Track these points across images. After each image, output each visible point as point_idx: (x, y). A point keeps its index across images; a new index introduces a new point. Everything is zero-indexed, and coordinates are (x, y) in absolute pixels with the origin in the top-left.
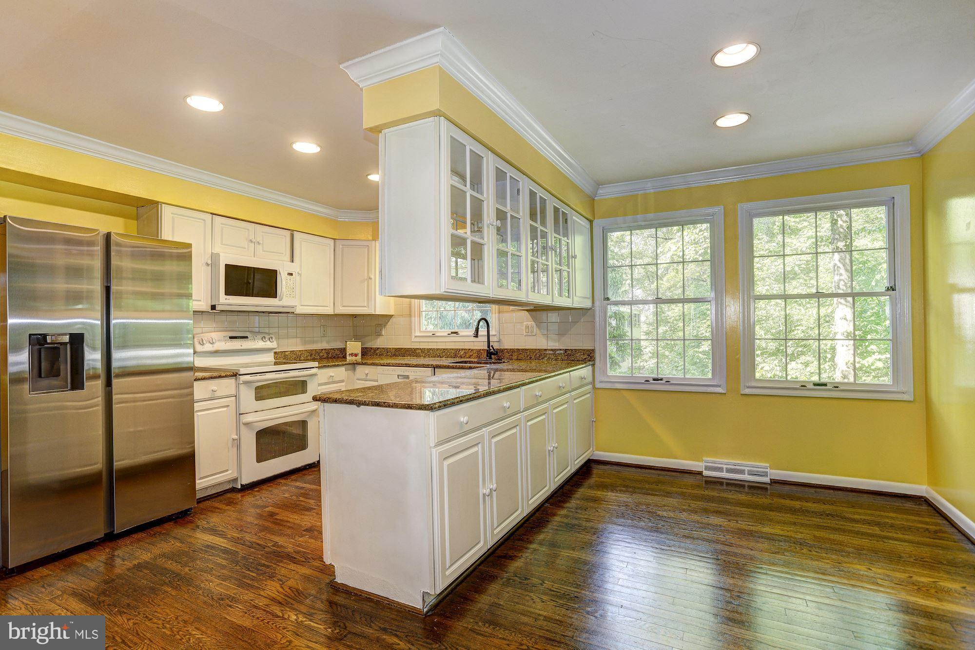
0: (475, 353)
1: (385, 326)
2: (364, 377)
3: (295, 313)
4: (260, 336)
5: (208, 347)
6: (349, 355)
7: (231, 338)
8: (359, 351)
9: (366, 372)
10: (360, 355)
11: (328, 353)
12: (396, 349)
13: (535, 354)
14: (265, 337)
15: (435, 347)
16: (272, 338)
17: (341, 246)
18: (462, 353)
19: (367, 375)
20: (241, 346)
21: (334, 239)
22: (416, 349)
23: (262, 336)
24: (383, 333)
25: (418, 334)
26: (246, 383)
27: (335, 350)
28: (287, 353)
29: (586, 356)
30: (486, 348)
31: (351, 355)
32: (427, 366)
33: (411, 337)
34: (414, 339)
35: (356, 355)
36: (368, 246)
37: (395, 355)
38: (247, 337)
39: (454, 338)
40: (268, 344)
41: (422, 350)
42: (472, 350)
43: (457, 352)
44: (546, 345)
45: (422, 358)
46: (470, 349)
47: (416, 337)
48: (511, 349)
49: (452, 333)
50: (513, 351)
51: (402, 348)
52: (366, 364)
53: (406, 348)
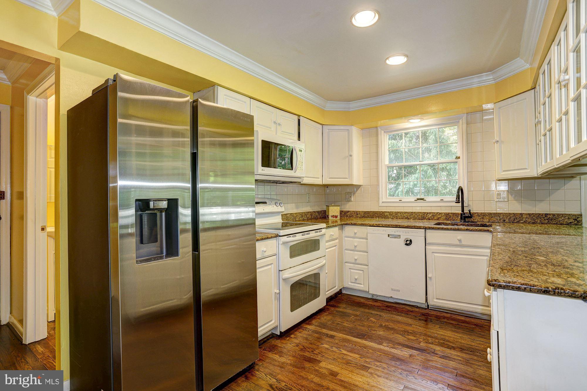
0: (444, 216)
1: (354, 194)
2: (352, 235)
3: (302, 183)
4: (274, 202)
6: (331, 216)
8: (338, 214)
9: (356, 231)
10: (339, 217)
11: (311, 215)
12: (365, 212)
13: (509, 217)
14: (277, 202)
15: (403, 211)
16: (281, 203)
17: (327, 130)
18: (430, 216)
19: (355, 233)
20: (264, 210)
21: (322, 125)
22: (384, 212)
23: (275, 202)
24: (352, 199)
25: (384, 200)
26: (284, 243)
27: (315, 213)
28: (288, 215)
29: (571, 220)
30: (460, 212)
31: (333, 216)
32: (418, 228)
33: (379, 203)
34: (381, 204)
35: (336, 217)
36: (348, 130)
37: (364, 217)
38: (265, 203)
39: (421, 204)
40: (279, 208)
41: (390, 213)
42: (440, 214)
43: (425, 215)
44: (521, 210)
45: (390, 219)
46: (438, 213)
47: (383, 202)
48: (482, 213)
49: (418, 199)
50: (479, 215)
51: (371, 212)
52: (355, 224)
53: (375, 212)
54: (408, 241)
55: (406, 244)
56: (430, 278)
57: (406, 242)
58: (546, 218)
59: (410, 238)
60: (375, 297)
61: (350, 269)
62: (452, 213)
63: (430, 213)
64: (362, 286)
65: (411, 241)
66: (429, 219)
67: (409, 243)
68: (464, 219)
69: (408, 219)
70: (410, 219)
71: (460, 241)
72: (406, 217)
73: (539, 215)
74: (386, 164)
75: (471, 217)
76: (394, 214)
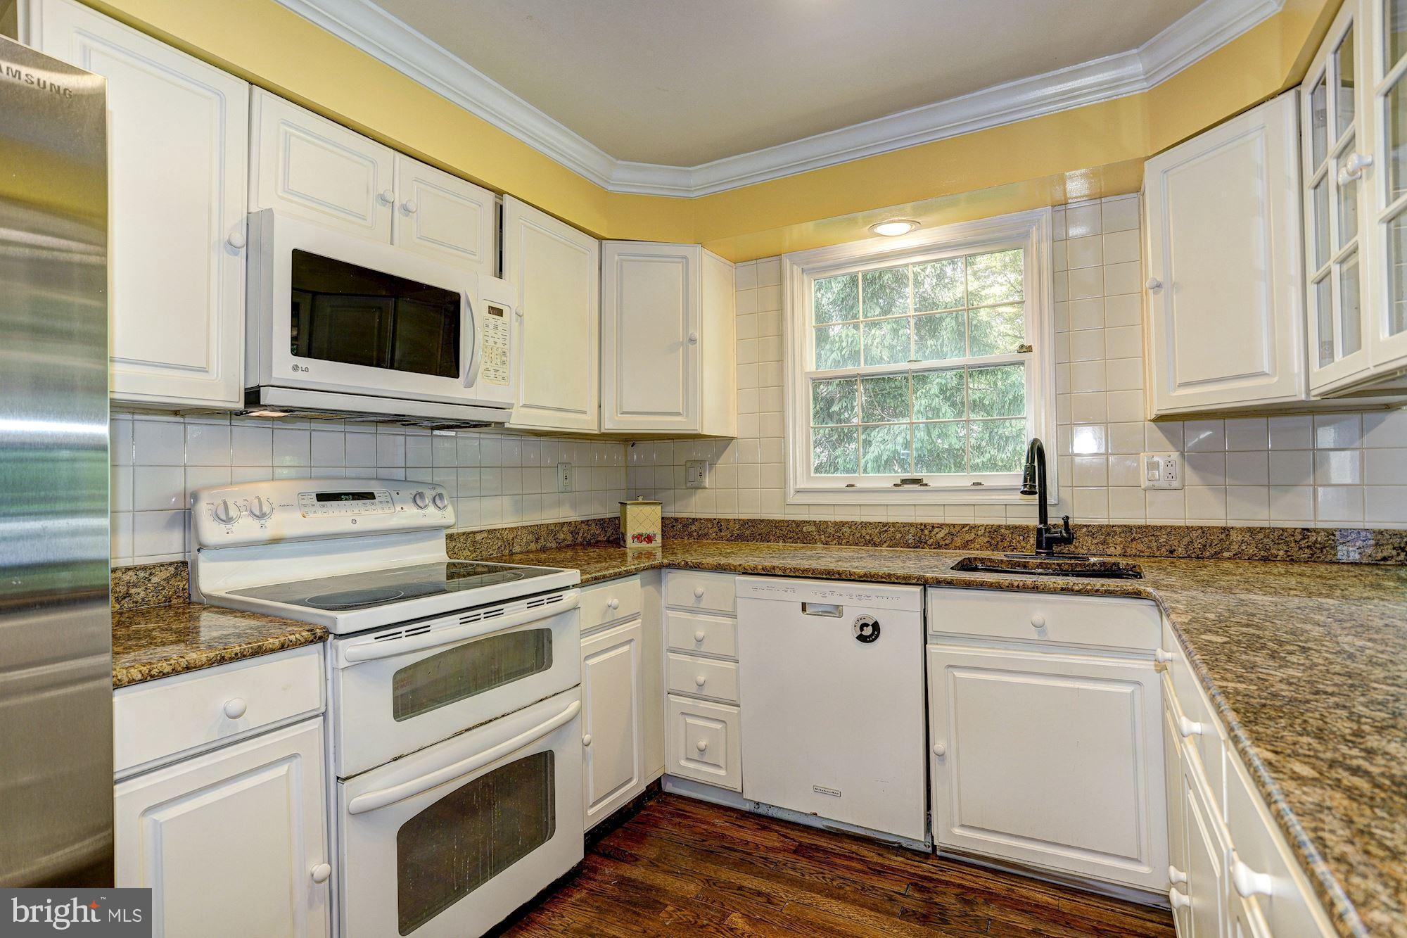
0: (983, 535)
1: (712, 465)
2: (691, 601)
4: (408, 493)
5: (246, 528)
6: (633, 538)
7: (322, 497)
8: (656, 529)
9: (699, 590)
10: (659, 538)
13: (1186, 540)
14: (421, 495)
16: (441, 496)
17: (617, 258)
18: (941, 535)
19: (700, 597)
20: (354, 521)
21: (600, 239)
22: (799, 524)
23: (415, 493)
24: (707, 481)
25: (801, 486)
26: (359, 664)
27: (589, 526)
28: (479, 537)
30: (1034, 521)
31: (639, 537)
32: (906, 581)
33: (785, 493)
34: (791, 498)
35: (649, 539)
36: (684, 258)
37: (739, 537)
38: (369, 496)
39: (912, 495)
40: (431, 515)
41: (820, 526)
42: (973, 528)
44: (1224, 516)
45: (819, 545)
46: (964, 526)
47: (798, 492)
48: (1101, 527)
49: (904, 482)
50: (1091, 531)
51: (762, 521)
52: (697, 567)
53: (772, 521)
54: (867, 625)
55: (862, 638)
56: (941, 756)
57: (862, 629)
58: (1303, 543)
59: (873, 615)
60: (762, 811)
61: (683, 713)
62: (1008, 527)
63: (941, 526)
64: (722, 773)
65: (876, 626)
66: (938, 546)
67: (869, 633)
68: (1049, 546)
69: (875, 545)
70: (879, 545)
71: (1040, 627)
72: (868, 538)
73: (1281, 535)
74: (808, 370)
75: (1068, 540)
76: (831, 530)
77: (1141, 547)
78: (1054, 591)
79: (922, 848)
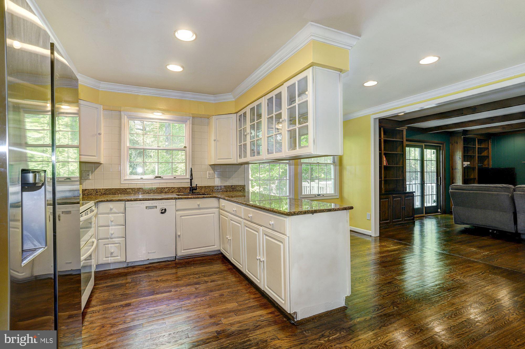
0: (176, 189)
1: (93, 172)
2: (109, 211)
15: (144, 187)
18: (167, 190)
19: (111, 209)
22: (126, 189)
25: (126, 178)
29: (242, 189)
30: (189, 186)
32: (172, 199)
33: (121, 181)
34: (123, 182)
36: (97, 108)
39: (159, 181)
41: (133, 189)
42: (174, 188)
43: (163, 189)
45: (132, 195)
46: (172, 188)
47: (125, 180)
48: (200, 186)
49: (157, 177)
50: (202, 187)
51: (113, 189)
52: (111, 201)
53: (117, 189)
55: (162, 213)
56: (179, 236)
58: (232, 188)
59: (164, 207)
60: (130, 265)
62: (182, 187)
63: (167, 188)
64: (119, 257)
65: (165, 210)
66: (166, 193)
67: (163, 211)
68: (192, 190)
69: (149, 193)
70: (151, 193)
71: (199, 205)
72: (147, 192)
73: (229, 187)
74: (127, 146)
75: (196, 189)
76: (136, 190)
77: (207, 190)
78: (201, 198)
79: (173, 259)
